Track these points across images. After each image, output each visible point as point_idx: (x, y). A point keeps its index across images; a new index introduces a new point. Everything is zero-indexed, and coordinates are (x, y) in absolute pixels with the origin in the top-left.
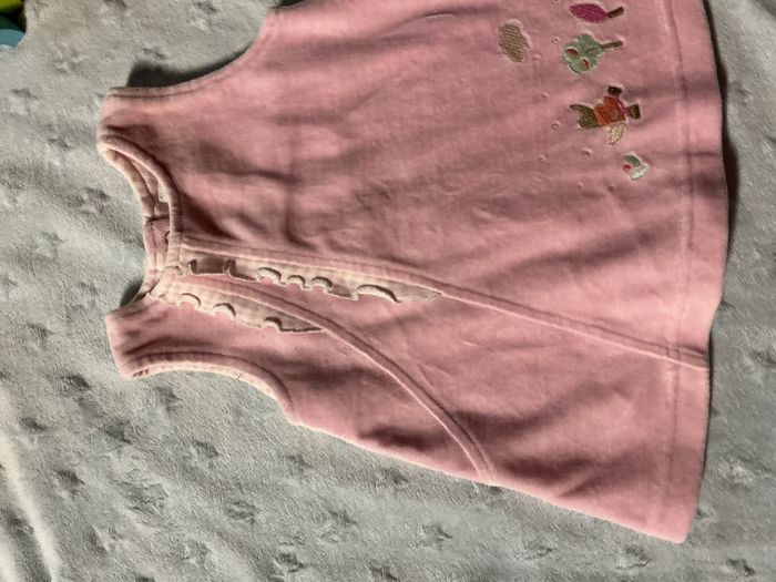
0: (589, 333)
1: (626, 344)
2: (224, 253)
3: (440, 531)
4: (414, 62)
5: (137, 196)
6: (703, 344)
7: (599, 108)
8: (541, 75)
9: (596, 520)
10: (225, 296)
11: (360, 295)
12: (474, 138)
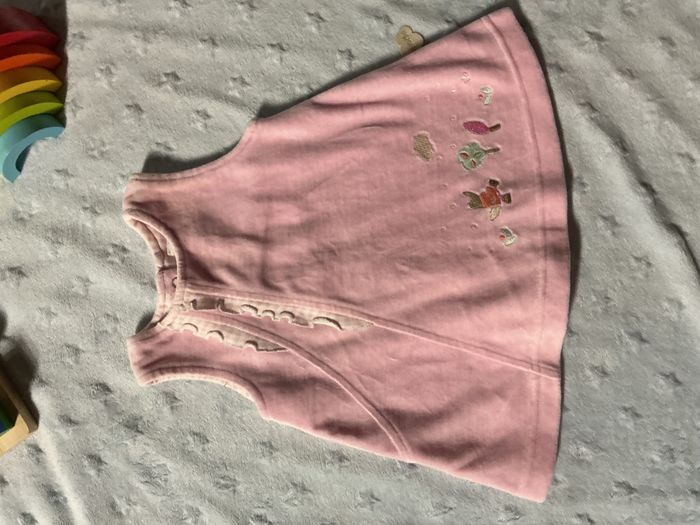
0: (477, 352)
1: (503, 361)
2: (216, 294)
3: (372, 496)
4: (354, 160)
5: (151, 251)
6: (556, 360)
7: (483, 194)
8: (442, 170)
9: (483, 487)
10: (216, 325)
11: (315, 325)
12: (396, 214)
